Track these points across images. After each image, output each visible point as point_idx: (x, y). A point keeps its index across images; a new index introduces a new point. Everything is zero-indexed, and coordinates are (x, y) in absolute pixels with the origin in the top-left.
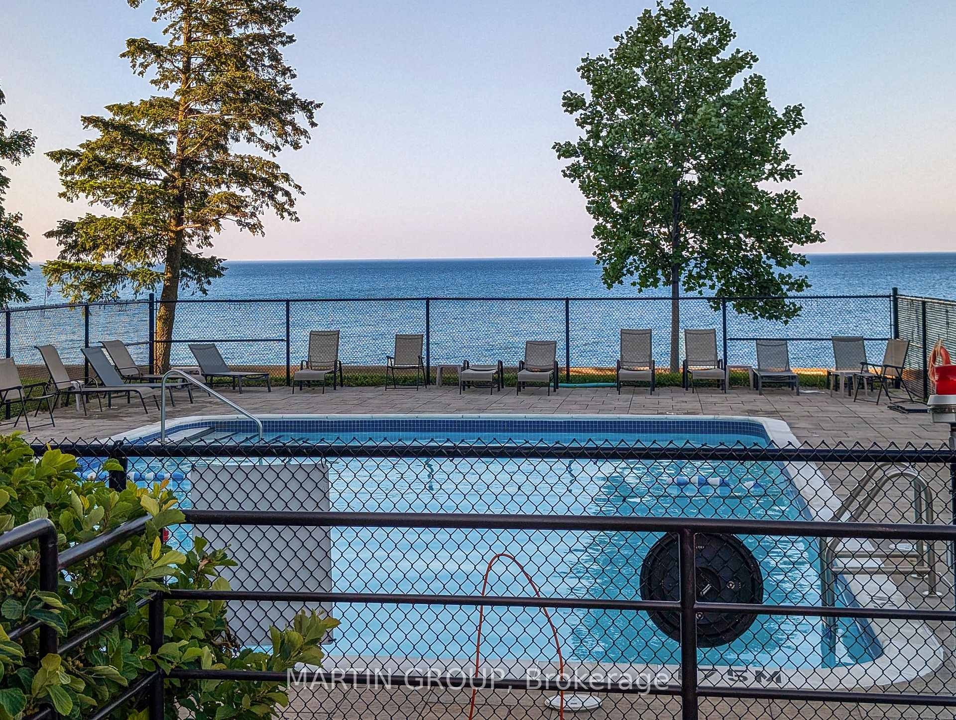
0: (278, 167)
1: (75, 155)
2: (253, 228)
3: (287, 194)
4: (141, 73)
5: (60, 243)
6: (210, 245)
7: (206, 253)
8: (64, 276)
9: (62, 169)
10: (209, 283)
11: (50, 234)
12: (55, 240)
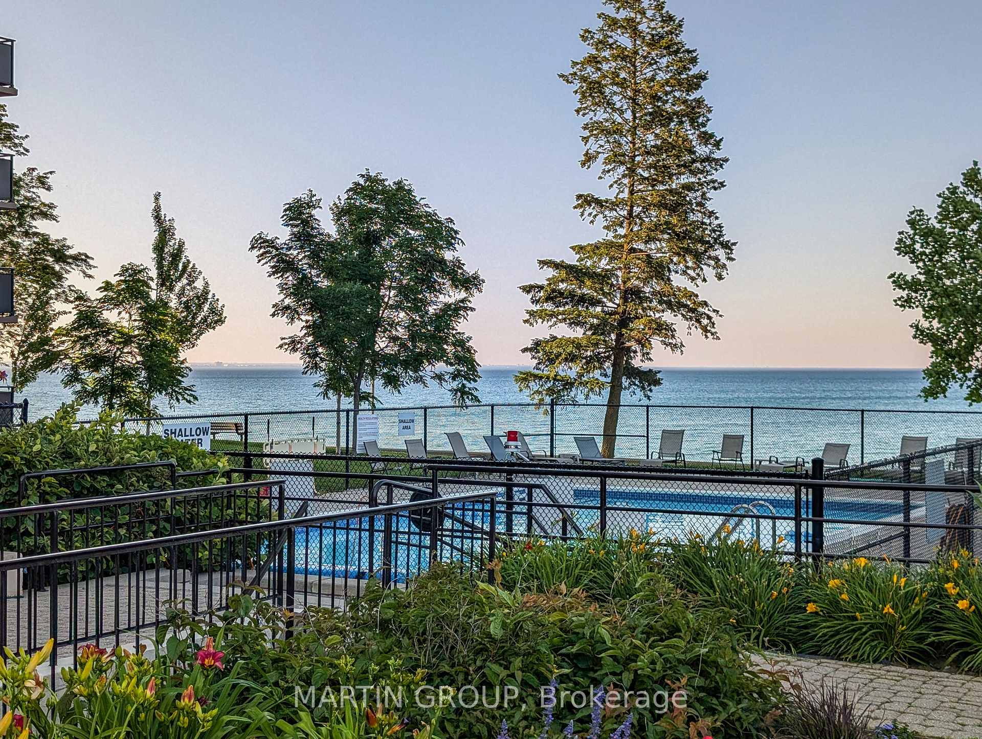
0: (697, 296)
1: (541, 288)
2: (674, 347)
3: (709, 318)
4: (592, 222)
5: (534, 357)
6: (650, 359)
7: (646, 366)
8: (532, 384)
9: (532, 299)
10: (651, 390)
11: (525, 350)
12: (528, 354)
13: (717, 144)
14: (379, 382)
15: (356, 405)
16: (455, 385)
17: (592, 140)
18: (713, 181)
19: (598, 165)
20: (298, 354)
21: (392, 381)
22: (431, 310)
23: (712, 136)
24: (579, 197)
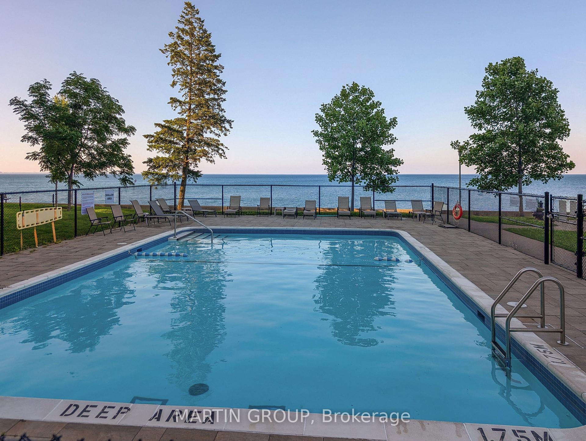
0: (219, 141)
1: (152, 136)
2: (211, 161)
3: (223, 150)
4: (174, 110)
5: (148, 165)
6: (197, 167)
7: (196, 170)
8: (149, 176)
9: (148, 141)
10: (197, 179)
11: (144, 163)
12: (146, 164)
13: (224, 84)
14: (81, 174)
15: (70, 187)
16: (122, 177)
17: (176, 76)
18: (221, 98)
19: (178, 87)
20: (38, 161)
21: (89, 175)
22: (109, 142)
23: (221, 80)
24: (171, 98)
